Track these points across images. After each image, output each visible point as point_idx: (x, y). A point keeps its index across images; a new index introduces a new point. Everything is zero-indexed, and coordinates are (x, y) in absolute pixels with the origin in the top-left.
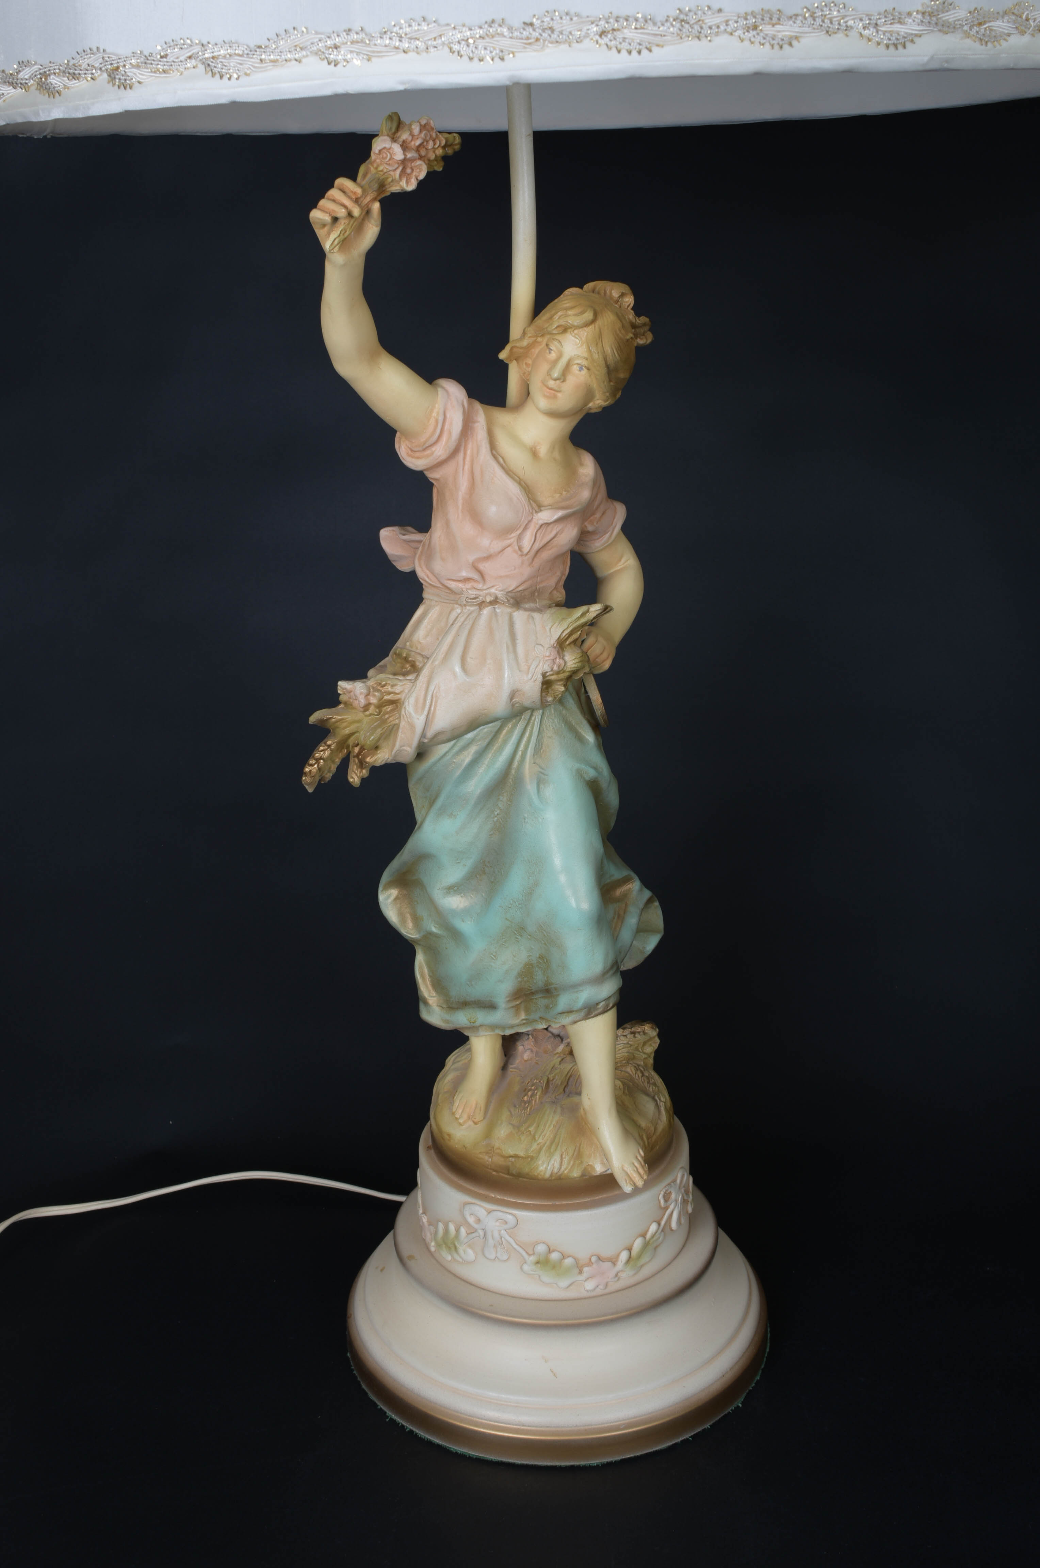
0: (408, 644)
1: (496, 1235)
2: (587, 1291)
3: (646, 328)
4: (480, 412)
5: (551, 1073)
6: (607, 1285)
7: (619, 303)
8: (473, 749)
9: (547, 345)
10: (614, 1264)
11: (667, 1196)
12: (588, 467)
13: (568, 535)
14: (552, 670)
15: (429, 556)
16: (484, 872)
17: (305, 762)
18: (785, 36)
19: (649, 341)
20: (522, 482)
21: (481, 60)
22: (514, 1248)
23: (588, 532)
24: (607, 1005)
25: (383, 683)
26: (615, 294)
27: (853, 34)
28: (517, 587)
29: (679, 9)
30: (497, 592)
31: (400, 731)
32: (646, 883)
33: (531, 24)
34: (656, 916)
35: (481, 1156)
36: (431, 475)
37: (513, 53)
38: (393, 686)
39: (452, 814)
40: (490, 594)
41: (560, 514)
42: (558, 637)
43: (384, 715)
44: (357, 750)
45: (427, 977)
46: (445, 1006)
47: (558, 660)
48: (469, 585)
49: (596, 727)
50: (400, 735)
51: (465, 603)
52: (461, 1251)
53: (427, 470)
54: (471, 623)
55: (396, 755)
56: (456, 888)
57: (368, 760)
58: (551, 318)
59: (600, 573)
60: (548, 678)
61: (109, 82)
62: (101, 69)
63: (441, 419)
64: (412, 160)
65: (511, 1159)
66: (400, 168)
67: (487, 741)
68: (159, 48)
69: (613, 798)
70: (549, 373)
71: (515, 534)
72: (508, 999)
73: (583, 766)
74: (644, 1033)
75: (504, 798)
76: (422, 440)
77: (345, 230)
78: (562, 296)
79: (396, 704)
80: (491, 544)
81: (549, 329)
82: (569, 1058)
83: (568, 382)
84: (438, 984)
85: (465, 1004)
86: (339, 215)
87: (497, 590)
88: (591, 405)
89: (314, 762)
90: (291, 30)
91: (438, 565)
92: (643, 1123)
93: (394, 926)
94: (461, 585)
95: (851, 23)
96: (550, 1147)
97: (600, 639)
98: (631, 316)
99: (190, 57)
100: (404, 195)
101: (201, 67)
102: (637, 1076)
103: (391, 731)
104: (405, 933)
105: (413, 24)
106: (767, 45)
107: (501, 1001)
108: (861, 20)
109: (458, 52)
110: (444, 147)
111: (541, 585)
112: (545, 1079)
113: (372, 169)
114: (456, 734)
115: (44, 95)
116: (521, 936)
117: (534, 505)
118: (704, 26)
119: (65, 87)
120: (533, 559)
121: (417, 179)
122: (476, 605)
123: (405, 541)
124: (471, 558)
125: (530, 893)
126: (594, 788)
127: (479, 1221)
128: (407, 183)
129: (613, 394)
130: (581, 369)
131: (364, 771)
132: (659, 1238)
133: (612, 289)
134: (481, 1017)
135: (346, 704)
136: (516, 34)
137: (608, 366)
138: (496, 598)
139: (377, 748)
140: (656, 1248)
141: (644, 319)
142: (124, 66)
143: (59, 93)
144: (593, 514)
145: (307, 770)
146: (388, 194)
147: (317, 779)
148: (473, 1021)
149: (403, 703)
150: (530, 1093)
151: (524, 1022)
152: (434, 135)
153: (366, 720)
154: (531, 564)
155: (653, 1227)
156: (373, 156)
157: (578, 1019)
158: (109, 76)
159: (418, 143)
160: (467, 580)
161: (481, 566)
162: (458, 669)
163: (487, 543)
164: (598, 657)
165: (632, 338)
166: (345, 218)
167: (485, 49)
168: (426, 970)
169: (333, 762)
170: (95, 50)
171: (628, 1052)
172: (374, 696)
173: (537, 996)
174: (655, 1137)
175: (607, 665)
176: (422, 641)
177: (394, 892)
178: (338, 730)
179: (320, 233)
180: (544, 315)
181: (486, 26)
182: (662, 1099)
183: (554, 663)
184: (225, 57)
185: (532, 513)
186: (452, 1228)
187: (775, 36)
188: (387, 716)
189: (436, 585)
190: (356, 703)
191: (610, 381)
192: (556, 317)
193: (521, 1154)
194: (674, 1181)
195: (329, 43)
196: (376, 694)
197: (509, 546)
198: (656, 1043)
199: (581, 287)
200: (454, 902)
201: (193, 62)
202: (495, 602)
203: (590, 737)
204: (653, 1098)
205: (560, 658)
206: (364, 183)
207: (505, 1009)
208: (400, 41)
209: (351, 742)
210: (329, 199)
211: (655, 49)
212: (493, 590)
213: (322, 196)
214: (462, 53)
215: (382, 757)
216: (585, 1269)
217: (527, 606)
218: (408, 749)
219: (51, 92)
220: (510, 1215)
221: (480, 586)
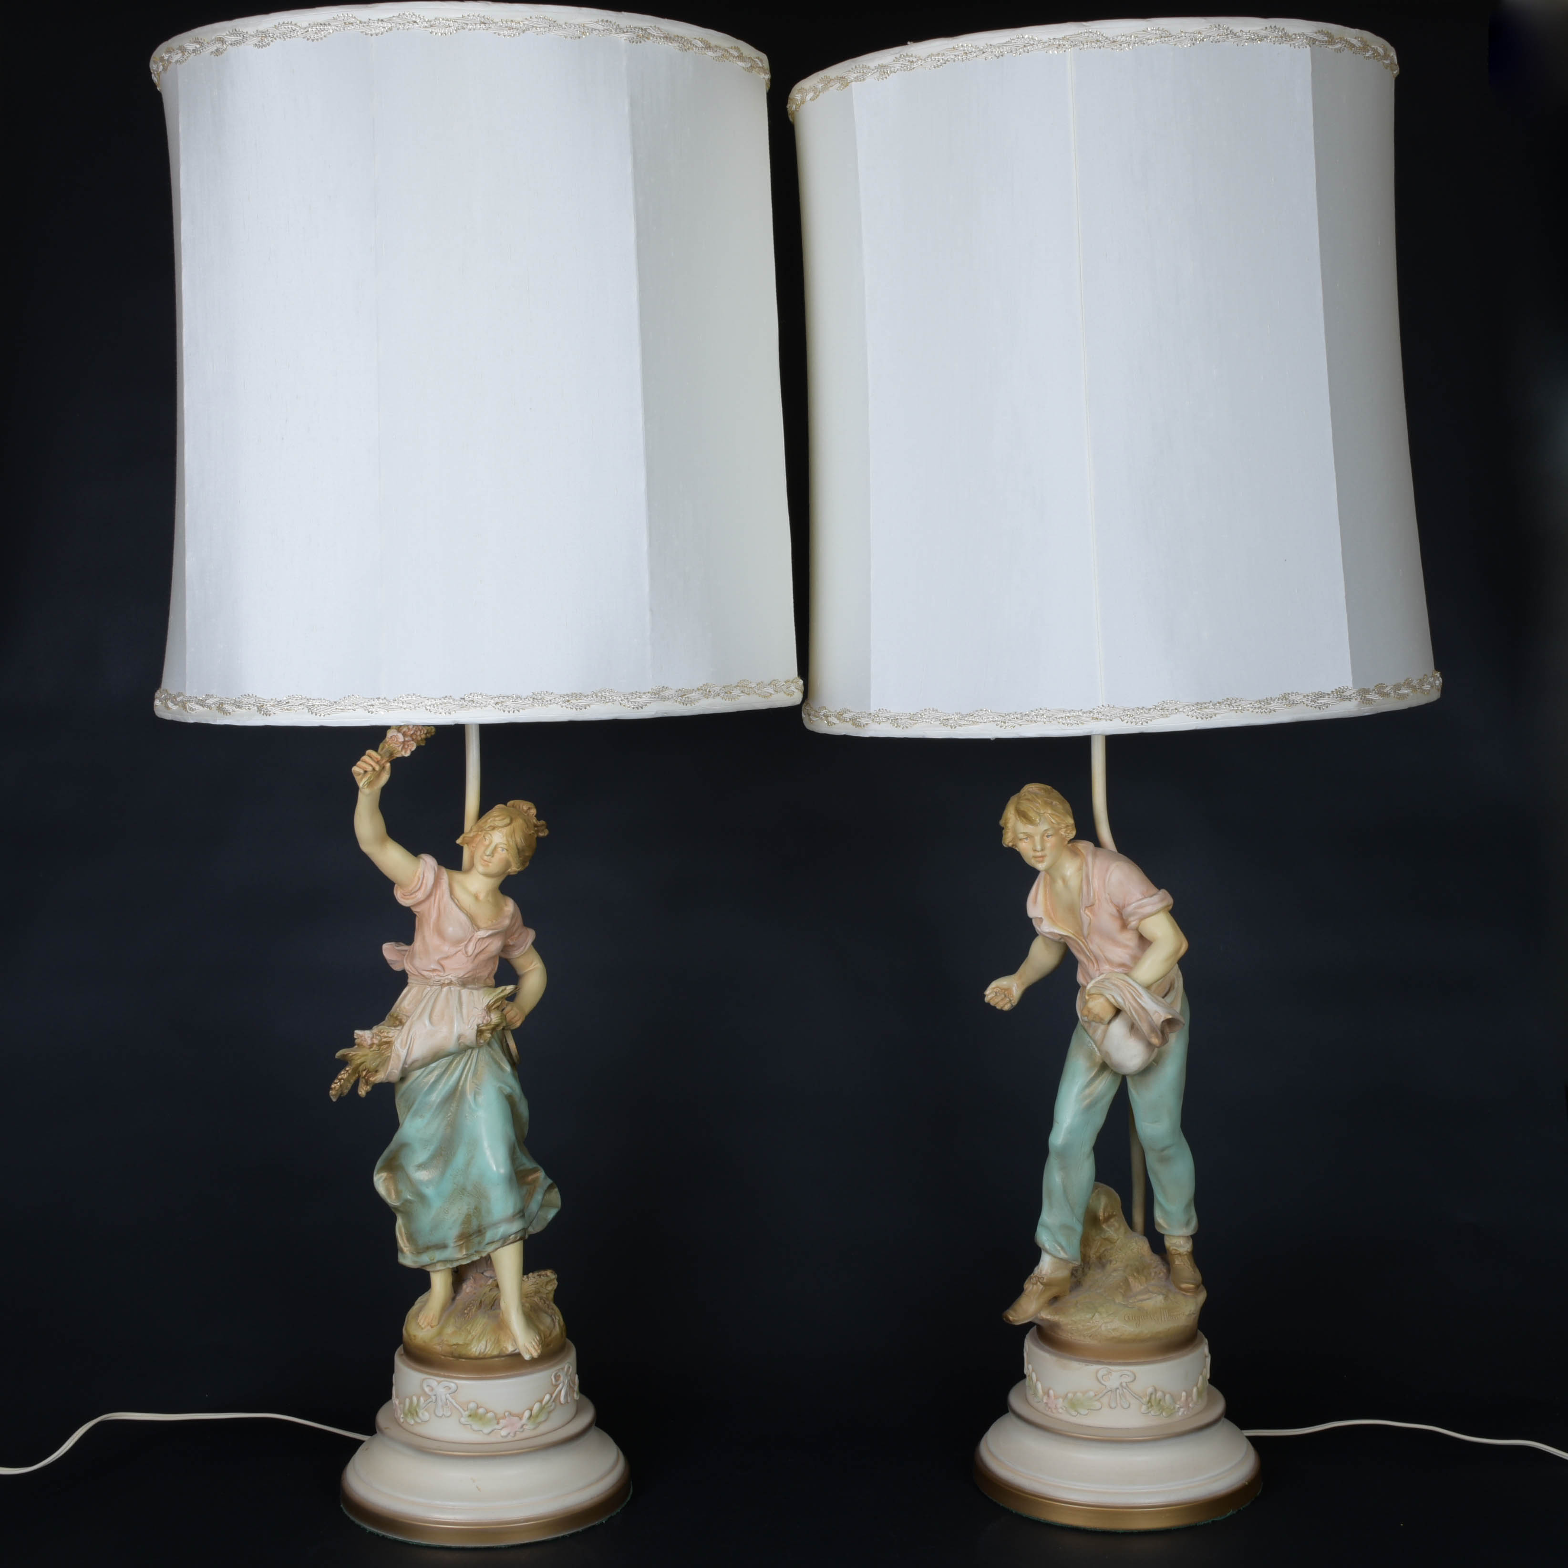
0: (398, 1009)
1: (443, 1397)
2: (502, 1437)
3: (544, 827)
4: (445, 874)
5: (483, 1296)
6: (515, 1434)
7: (527, 813)
8: (436, 1073)
9: (484, 836)
10: (521, 1419)
11: (557, 1377)
12: (510, 906)
13: (495, 945)
14: (483, 1023)
15: (412, 956)
16: (441, 1155)
17: (332, 1081)
18: (583, 705)
19: (546, 834)
20: (468, 914)
21: (440, 713)
22: (454, 1406)
23: (510, 946)
24: (516, 1238)
25: (382, 1031)
26: (525, 808)
27: (617, 703)
28: (464, 975)
29: (533, 693)
30: (452, 978)
31: (391, 1060)
32: (549, 1174)
33: (464, 699)
34: (555, 1196)
35: (435, 1346)
36: (414, 910)
37: (455, 711)
38: (388, 1033)
39: (422, 1115)
40: (448, 979)
41: (490, 932)
42: (487, 1003)
43: (382, 1051)
44: (364, 1073)
45: (404, 1234)
46: (414, 1252)
47: (486, 1017)
48: (435, 974)
49: (513, 1064)
50: (391, 1062)
51: (432, 984)
52: (420, 1415)
53: (413, 906)
54: (436, 995)
55: (388, 1076)
56: (423, 1166)
57: (371, 1079)
58: (486, 821)
59: (520, 972)
60: (480, 1028)
61: (258, 711)
62: (254, 705)
63: (421, 876)
64: (408, 741)
65: (454, 1346)
66: (402, 746)
67: (444, 1068)
68: (285, 698)
69: (524, 1109)
70: (484, 852)
71: (463, 944)
72: (455, 1240)
73: (503, 1085)
74: (547, 1275)
75: (454, 1105)
76: (410, 889)
77: (371, 777)
78: (494, 809)
79: (389, 1044)
80: (449, 949)
81: (485, 828)
82: (496, 1289)
83: (495, 857)
84: (411, 1238)
85: (428, 1249)
86: (368, 770)
87: (451, 976)
88: (509, 870)
89: (338, 1081)
90: (351, 696)
91: (417, 962)
92: (542, 1328)
93: (383, 1197)
94: (431, 974)
95: (615, 698)
96: (479, 1337)
97: (515, 1009)
98: (535, 820)
99: (300, 704)
100: (403, 758)
101: (306, 710)
102: (541, 1304)
103: (386, 1061)
104: (391, 1203)
105: (409, 697)
106: (574, 709)
107: (451, 1243)
108: (620, 697)
109: (430, 710)
110: (426, 734)
111: (479, 975)
112: (479, 1300)
113: (387, 745)
114: (426, 1063)
115: (221, 713)
116: (463, 1195)
117: (475, 928)
118: (544, 701)
119: (233, 711)
120: (474, 959)
121: (411, 750)
122: (439, 985)
123: (399, 951)
124: (437, 958)
125: (468, 1164)
126: (510, 1099)
127: (432, 1389)
128: (405, 752)
129: (523, 863)
130: (503, 850)
131: (368, 1087)
132: (551, 1406)
133: (523, 805)
134: (438, 1255)
135: (359, 1045)
136: (456, 703)
137: (518, 849)
138: (451, 981)
139: (377, 1071)
140: (549, 1413)
141: (542, 822)
142: (266, 705)
143: (230, 713)
144: (513, 934)
145: (333, 1086)
146: (394, 758)
147: (340, 1093)
148: (432, 1259)
149: (394, 1042)
150: (469, 1309)
151: (465, 1256)
152: (421, 728)
153: (370, 1054)
154: (473, 962)
155: (547, 1397)
156: (387, 739)
157: (497, 1247)
158: (258, 708)
159: (412, 732)
160: (434, 970)
161: (443, 962)
162: (427, 1022)
163: (447, 949)
164: (513, 1018)
165: (533, 833)
166: (371, 771)
167: (442, 709)
168: (403, 1230)
169: (349, 1082)
170: (251, 695)
171: (535, 1287)
172: (376, 1039)
173: (473, 1237)
174: (550, 1338)
175: (518, 1024)
176: (407, 1007)
177: (384, 1175)
178: (353, 1061)
179: (357, 778)
180: (483, 819)
181: (443, 699)
182: (557, 1318)
183: (484, 1019)
184: (318, 706)
185: (474, 932)
186: (415, 1399)
187: (578, 704)
188: (383, 1051)
189: (414, 973)
190: (365, 1044)
191: (520, 857)
192: (489, 821)
193: (461, 1343)
194: (563, 1369)
195: (369, 703)
196: (378, 1037)
197: (459, 951)
198: (555, 1284)
199: (506, 804)
200: (421, 1175)
201: (302, 707)
202: (450, 983)
203: (508, 1068)
204: (551, 1316)
205: (488, 1016)
206: (382, 753)
207: (454, 1247)
208: (403, 704)
209: (361, 1068)
210: (363, 761)
211: (521, 710)
212: (450, 977)
213: (359, 760)
214: (431, 710)
215: (380, 1077)
216: (501, 1421)
217: (470, 986)
218: (396, 1071)
219: (226, 713)
220: (452, 1384)
221: (442, 974)
